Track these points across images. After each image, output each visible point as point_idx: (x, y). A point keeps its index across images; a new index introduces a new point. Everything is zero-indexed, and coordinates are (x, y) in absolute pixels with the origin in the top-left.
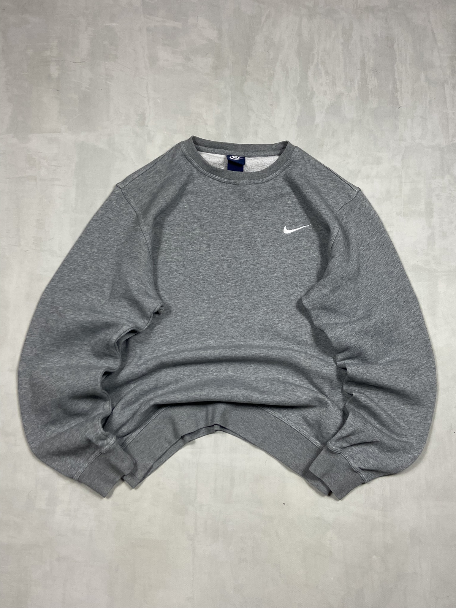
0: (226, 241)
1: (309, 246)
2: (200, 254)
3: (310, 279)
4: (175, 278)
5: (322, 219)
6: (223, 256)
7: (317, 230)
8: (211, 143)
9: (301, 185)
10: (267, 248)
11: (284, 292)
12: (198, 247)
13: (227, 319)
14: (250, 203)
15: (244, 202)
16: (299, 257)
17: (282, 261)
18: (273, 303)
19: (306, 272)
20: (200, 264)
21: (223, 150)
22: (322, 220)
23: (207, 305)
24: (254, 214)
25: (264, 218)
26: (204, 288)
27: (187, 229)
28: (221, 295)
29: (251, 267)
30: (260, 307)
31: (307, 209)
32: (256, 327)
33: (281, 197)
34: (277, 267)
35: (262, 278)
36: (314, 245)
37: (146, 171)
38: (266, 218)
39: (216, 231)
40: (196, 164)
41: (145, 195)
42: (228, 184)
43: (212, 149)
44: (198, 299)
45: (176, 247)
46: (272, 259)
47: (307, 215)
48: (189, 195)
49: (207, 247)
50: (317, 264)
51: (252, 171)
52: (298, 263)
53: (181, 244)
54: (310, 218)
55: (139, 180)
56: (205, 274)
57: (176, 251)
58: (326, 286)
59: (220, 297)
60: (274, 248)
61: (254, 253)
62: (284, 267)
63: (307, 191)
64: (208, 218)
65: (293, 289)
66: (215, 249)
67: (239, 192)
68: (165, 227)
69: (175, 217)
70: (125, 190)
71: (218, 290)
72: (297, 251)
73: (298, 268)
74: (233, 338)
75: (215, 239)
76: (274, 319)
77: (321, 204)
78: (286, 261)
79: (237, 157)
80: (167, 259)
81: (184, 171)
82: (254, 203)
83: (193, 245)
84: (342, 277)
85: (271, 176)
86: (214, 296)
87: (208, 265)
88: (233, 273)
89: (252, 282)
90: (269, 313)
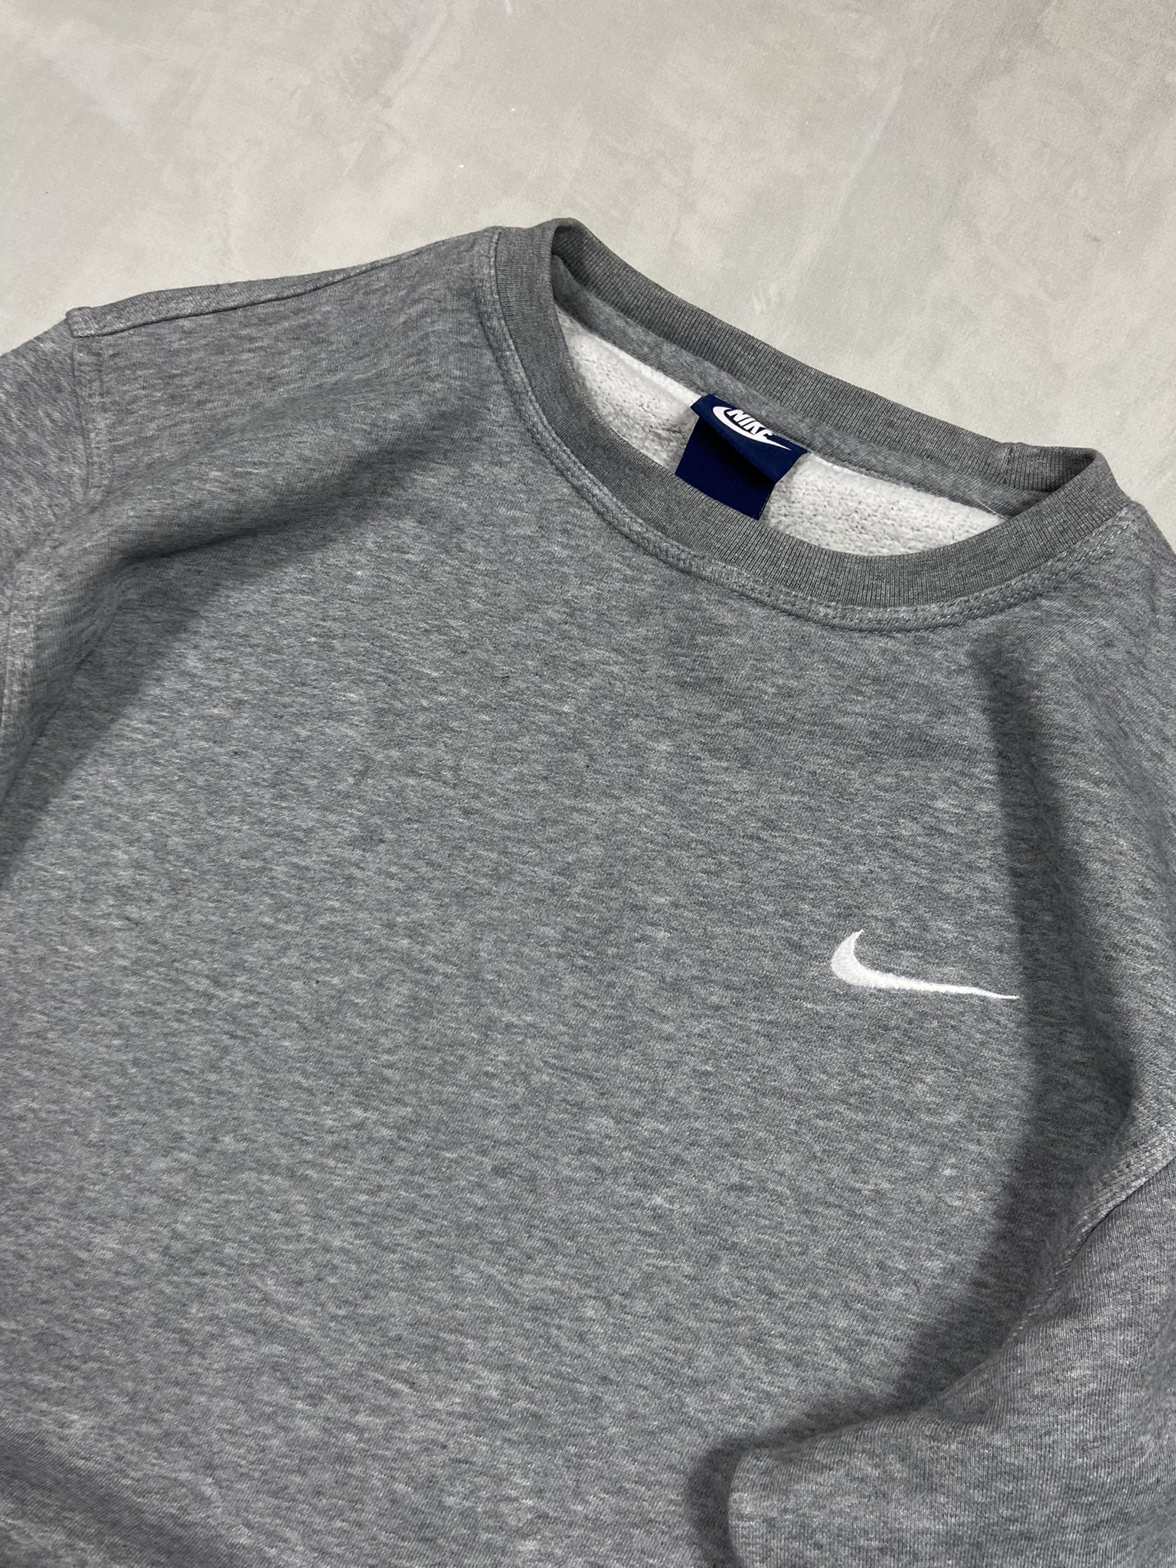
0: (476, 856)
1: (948, 1128)
2: (296, 866)
3: (861, 1343)
4: (93, 932)
5: (1109, 1010)
6: (413, 932)
7: (1040, 1053)
8: (658, 300)
9: (1061, 737)
10: (684, 1006)
11: (658, 1341)
12: (309, 817)
13: (237, 1326)
14: (713, 710)
15: (683, 685)
16: (855, 1165)
17: (740, 1134)
18: (559, 1375)
19: (854, 1284)
20: (267, 920)
21: (707, 364)
22: (1100, 1015)
23: (178, 1179)
24: (707, 782)
25: (753, 825)
26: (214, 1067)
27: (302, 694)
28: (285, 1159)
29: (536, 1079)
30: (463, 1359)
31: (1035, 894)
32: (377, 1478)
33: (910, 754)
34: (687, 1156)
35: (570, 1180)
36: (983, 1134)
37: (253, 304)
38: (764, 835)
39: (448, 775)
40: (519, 375)
41: (184, 422)
42: (646, 552)
43: (651, 338)
44: (144, 1117)
45: (194, 764)
46: (688, 1090)
47: (1022, 930)
48: (408, 524)
49: (353, 843)
50: (950, 1271)
51: (815, 537)
52: (831, 1199)
53: (224, 759)
54: (1030, 955)
55: (187, 333)
56: (262, 988)
57: (180, 786)
58: (932, 1490)
59: (274, 1169)
60: (728, 1028)
61: (593, 1005)
62: (735, 1179)
63: (1082, 784)
64: (443, 688)
65: (723, 1348)
66: (391, 876)
67: (679, 619)
68: (196, 633)
69: (274, 603)
70: (90, 352)
71: (287, 1120)
72: (860, 1117)
73: (814, 1230)
74: (210, 1467)
75: (421, 816)
76: (516, 1486)
77: (1140, 909)
78: (759, 1145)
79: (758, 425)
80: (111, 805)
81: (431, 380)
82: (733, 716)
83: (283, 797)
84: (1077, 1484)
85: (904, 613)
86: (243, 1146)
87: (308, 943)
88: (416, 1061)
89: (499, 1171)
90: (505, 1425)
